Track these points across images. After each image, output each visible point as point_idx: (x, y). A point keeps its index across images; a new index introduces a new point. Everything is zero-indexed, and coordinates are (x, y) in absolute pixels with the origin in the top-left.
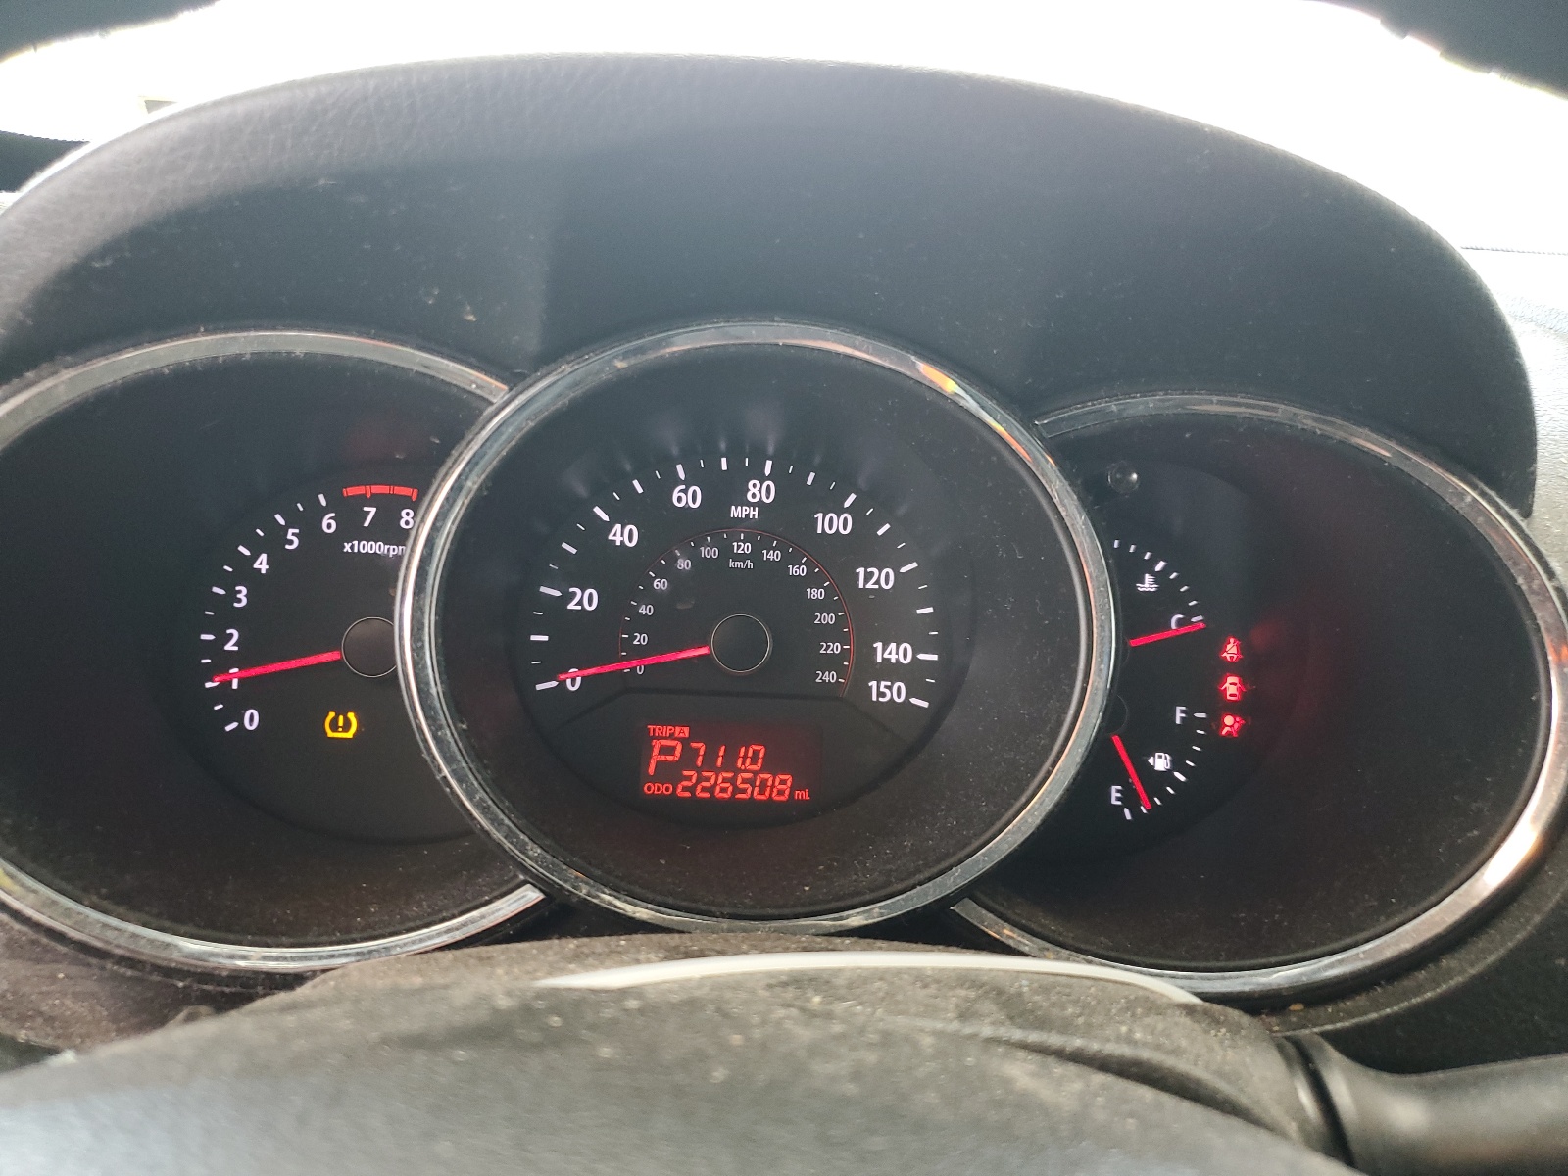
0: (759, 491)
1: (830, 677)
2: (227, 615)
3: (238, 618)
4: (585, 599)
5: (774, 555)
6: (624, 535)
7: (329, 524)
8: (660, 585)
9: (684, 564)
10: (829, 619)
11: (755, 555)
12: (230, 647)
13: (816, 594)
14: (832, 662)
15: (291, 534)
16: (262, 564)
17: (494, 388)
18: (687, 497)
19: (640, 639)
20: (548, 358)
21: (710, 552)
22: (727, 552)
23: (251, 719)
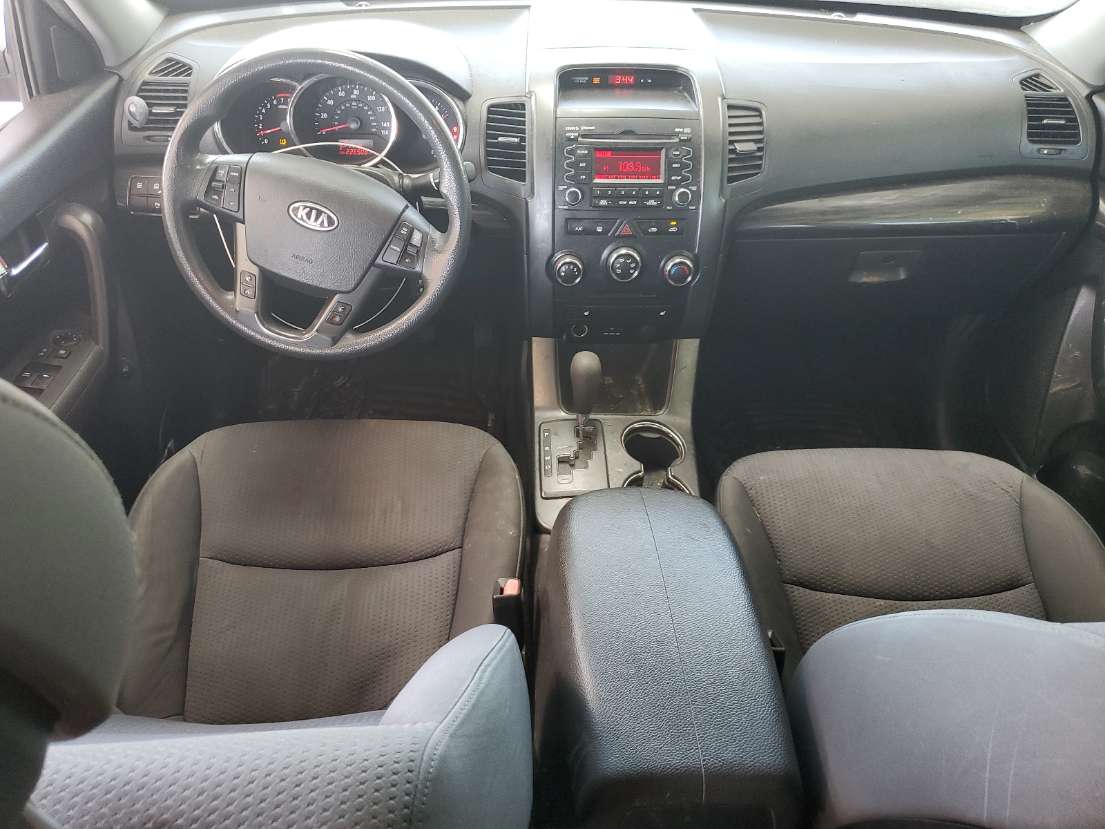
0: (356, 92)
1: (374, 130)
2: (259, 122)
3: (261, 122)
4: (324, 116)
5: (361, 105)
6: (330, 102)
7: (275, 102)
8: (339, 112)
9: (343, 108)
10: (373, 118)
11: (357, 105)
12: (260, 127)
13: (370, 113)
14: (374, 127)
15: (268, 104)
16: (264, 111)
17: (296, 84)
18: (342, 94)
19: (336, 123)
20: (304, 79)
21: (349, 105)
22: (351, 104)
23: (266, 141)
